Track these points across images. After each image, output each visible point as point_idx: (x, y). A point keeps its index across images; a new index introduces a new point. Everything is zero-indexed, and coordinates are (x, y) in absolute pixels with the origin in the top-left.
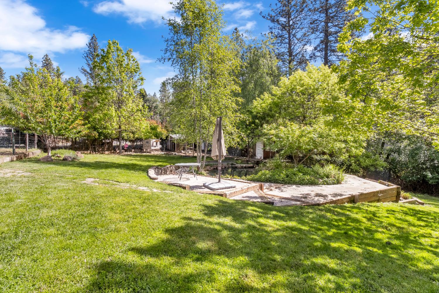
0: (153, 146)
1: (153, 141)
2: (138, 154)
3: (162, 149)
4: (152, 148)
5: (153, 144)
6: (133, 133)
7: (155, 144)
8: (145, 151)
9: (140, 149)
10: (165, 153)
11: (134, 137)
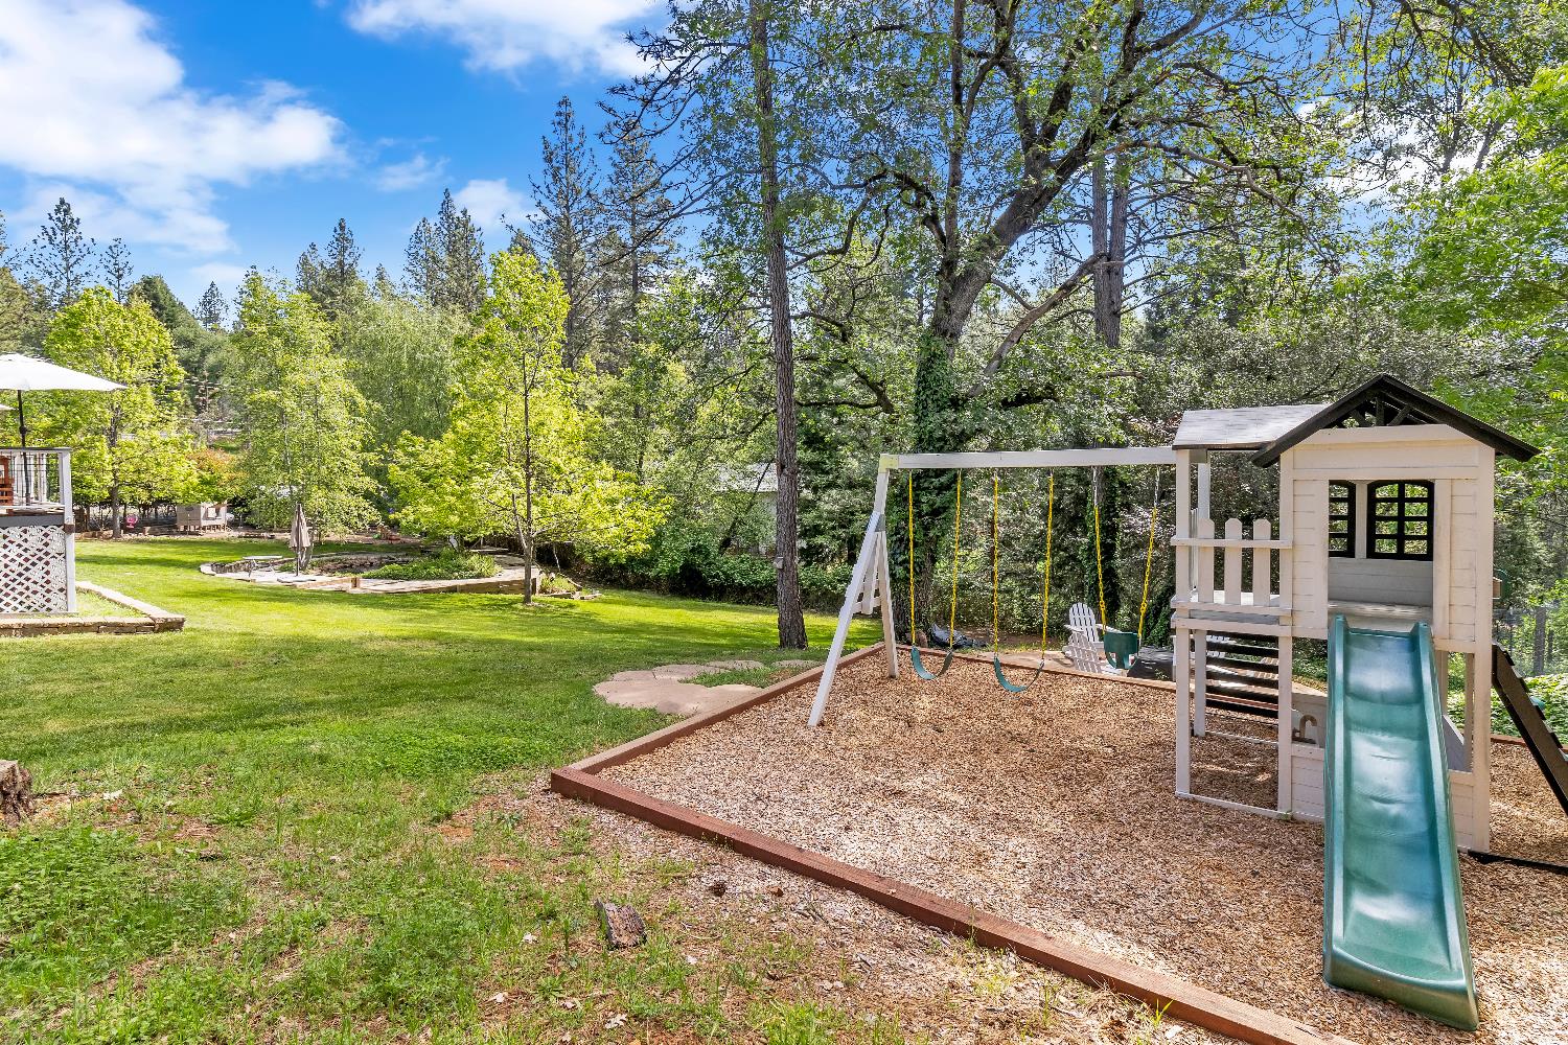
0: (207, 518)
1: (208, 507)
2: (164, 537)
3: (233, 525)
4: (204, 523)
5: (207, 512)
6: (148, 487)
7: (212, 513)
8: (182, 529)
9: (168, 525)
10: (243, 534)
11: (151, 497)
